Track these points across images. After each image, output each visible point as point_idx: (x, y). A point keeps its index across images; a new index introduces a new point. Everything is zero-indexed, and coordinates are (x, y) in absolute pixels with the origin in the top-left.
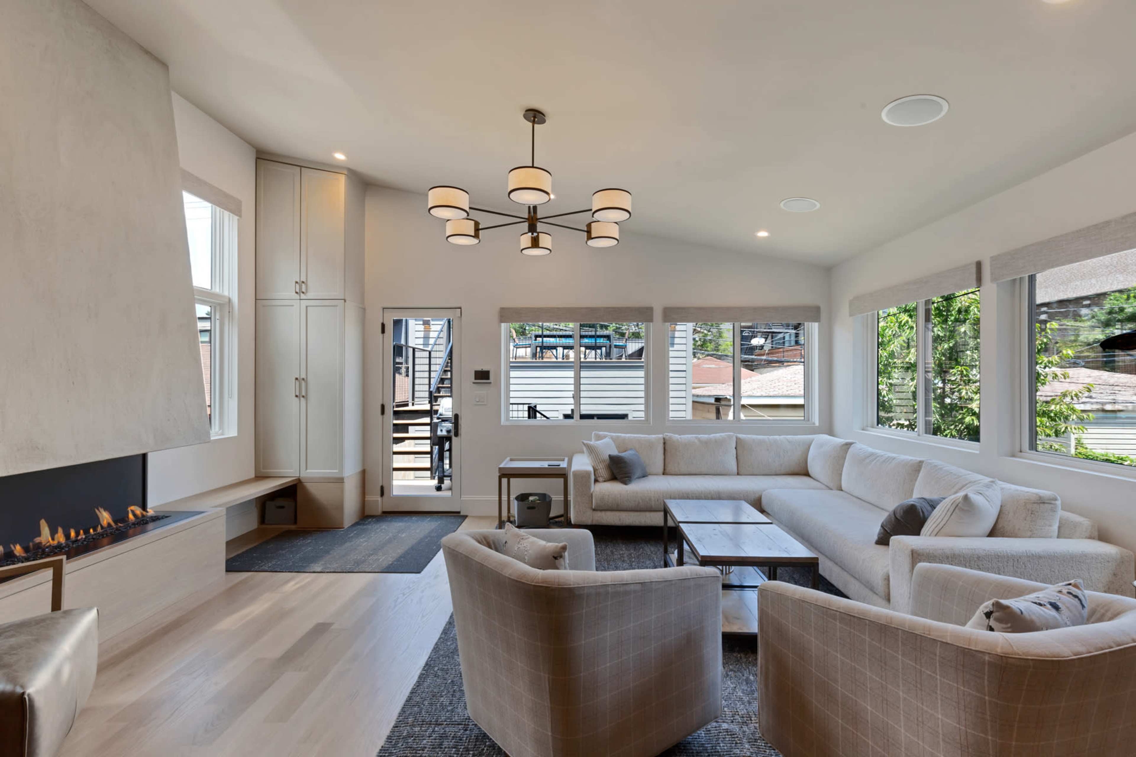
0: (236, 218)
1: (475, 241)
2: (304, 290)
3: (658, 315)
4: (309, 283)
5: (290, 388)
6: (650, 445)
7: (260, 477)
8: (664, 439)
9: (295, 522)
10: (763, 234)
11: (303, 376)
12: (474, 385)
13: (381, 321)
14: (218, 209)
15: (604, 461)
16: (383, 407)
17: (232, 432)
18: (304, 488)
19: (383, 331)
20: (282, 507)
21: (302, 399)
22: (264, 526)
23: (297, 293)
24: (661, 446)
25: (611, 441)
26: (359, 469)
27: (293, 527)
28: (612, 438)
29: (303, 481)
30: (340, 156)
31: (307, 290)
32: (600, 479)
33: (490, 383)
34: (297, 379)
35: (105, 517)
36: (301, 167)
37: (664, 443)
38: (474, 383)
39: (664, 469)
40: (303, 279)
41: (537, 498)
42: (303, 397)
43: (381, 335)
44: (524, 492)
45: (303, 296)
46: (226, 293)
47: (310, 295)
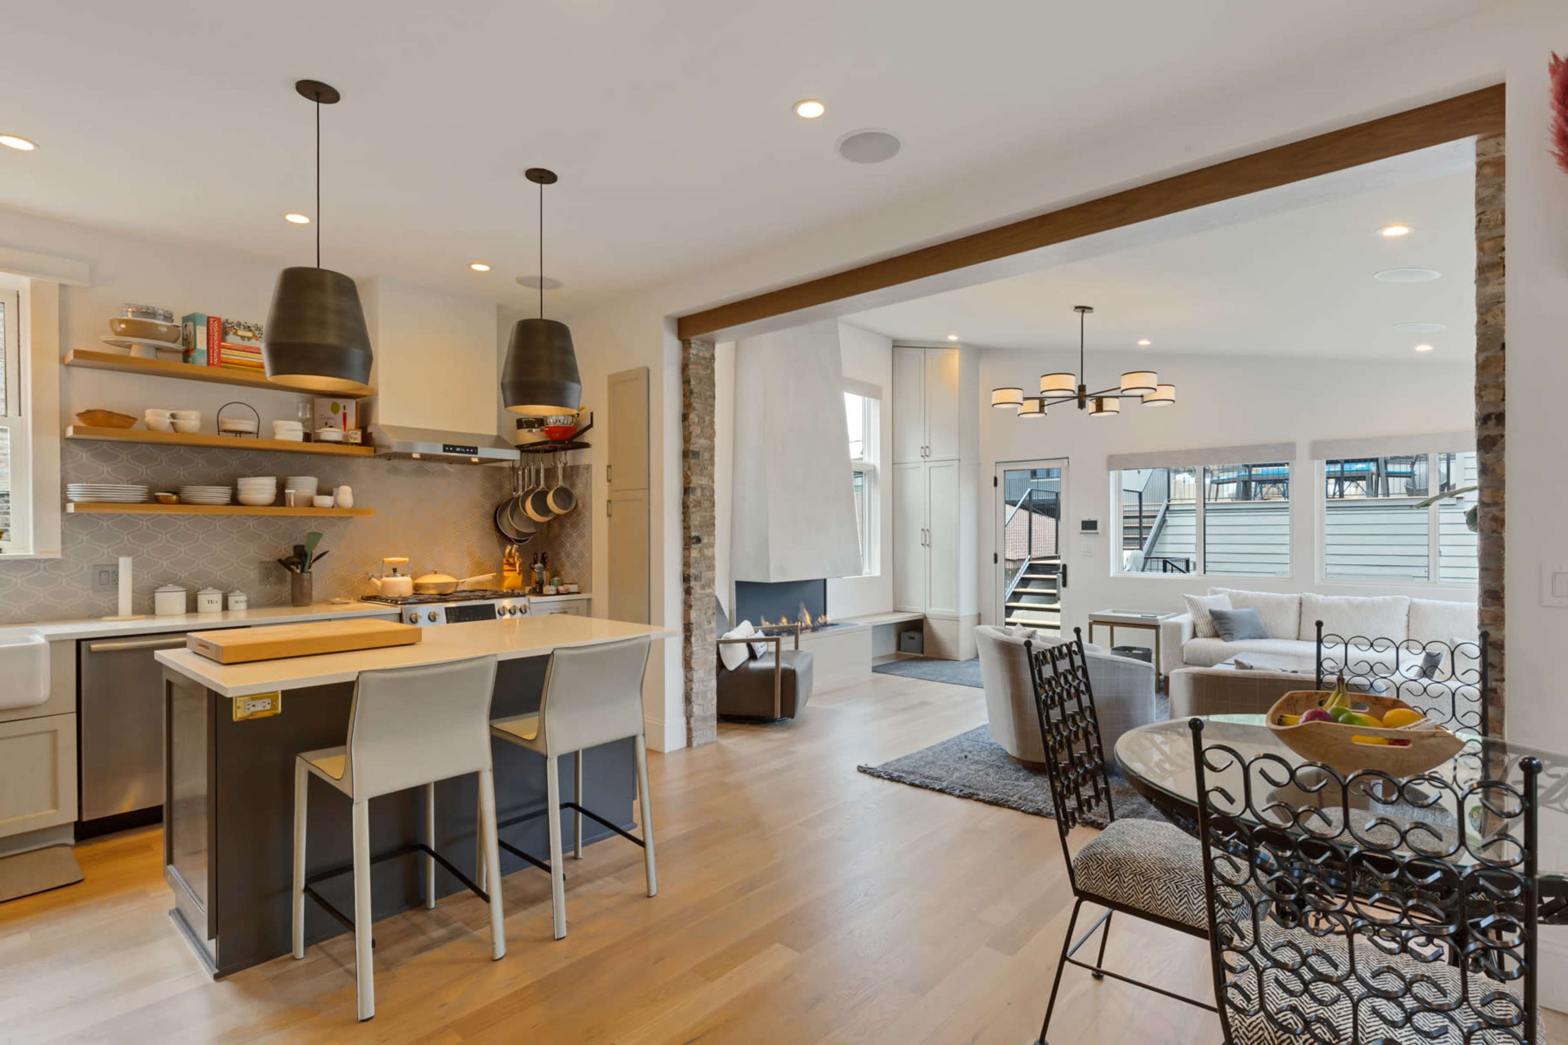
0: (878, 401)
1: (1042, 415)
2: (927, 454)
3: (1303, 451)
4: (932, 447)
5: (917, 538)
6: (1280, 605)
7: (896, 611)
8: (1301, 599)
9: (922, 652)
11: (928, 527)
12: (1082, 535)
13: (994, 475)
14: (866, 398)
15: (1204, 616)
16: (996, 556)
17: (877, 572)
18: (927, 622)
19: (996, 484)
20: (913, 638)
21: (927, 547)
22: (899, 652)
23: (922, 456)
24: (1296, 606)
25: (1227, 598)
26: (975, 612)
27: (921, 655)
28: (1231, 596)
29: (928, 616)
30: (953, 338)
31: (930, 452)
32: (1199, 634)
33: (1098, 533)
34: (923, 530)
35: (808, 619)
36: (925, 348)
37: (1301, 604)
38: (1081, 533)
39: (1299, 634)
40: (927, 445)
42: (928, 545)
43: (993, 488)
45: (927, 459)
46: (872, 462)
47: (932, 458)
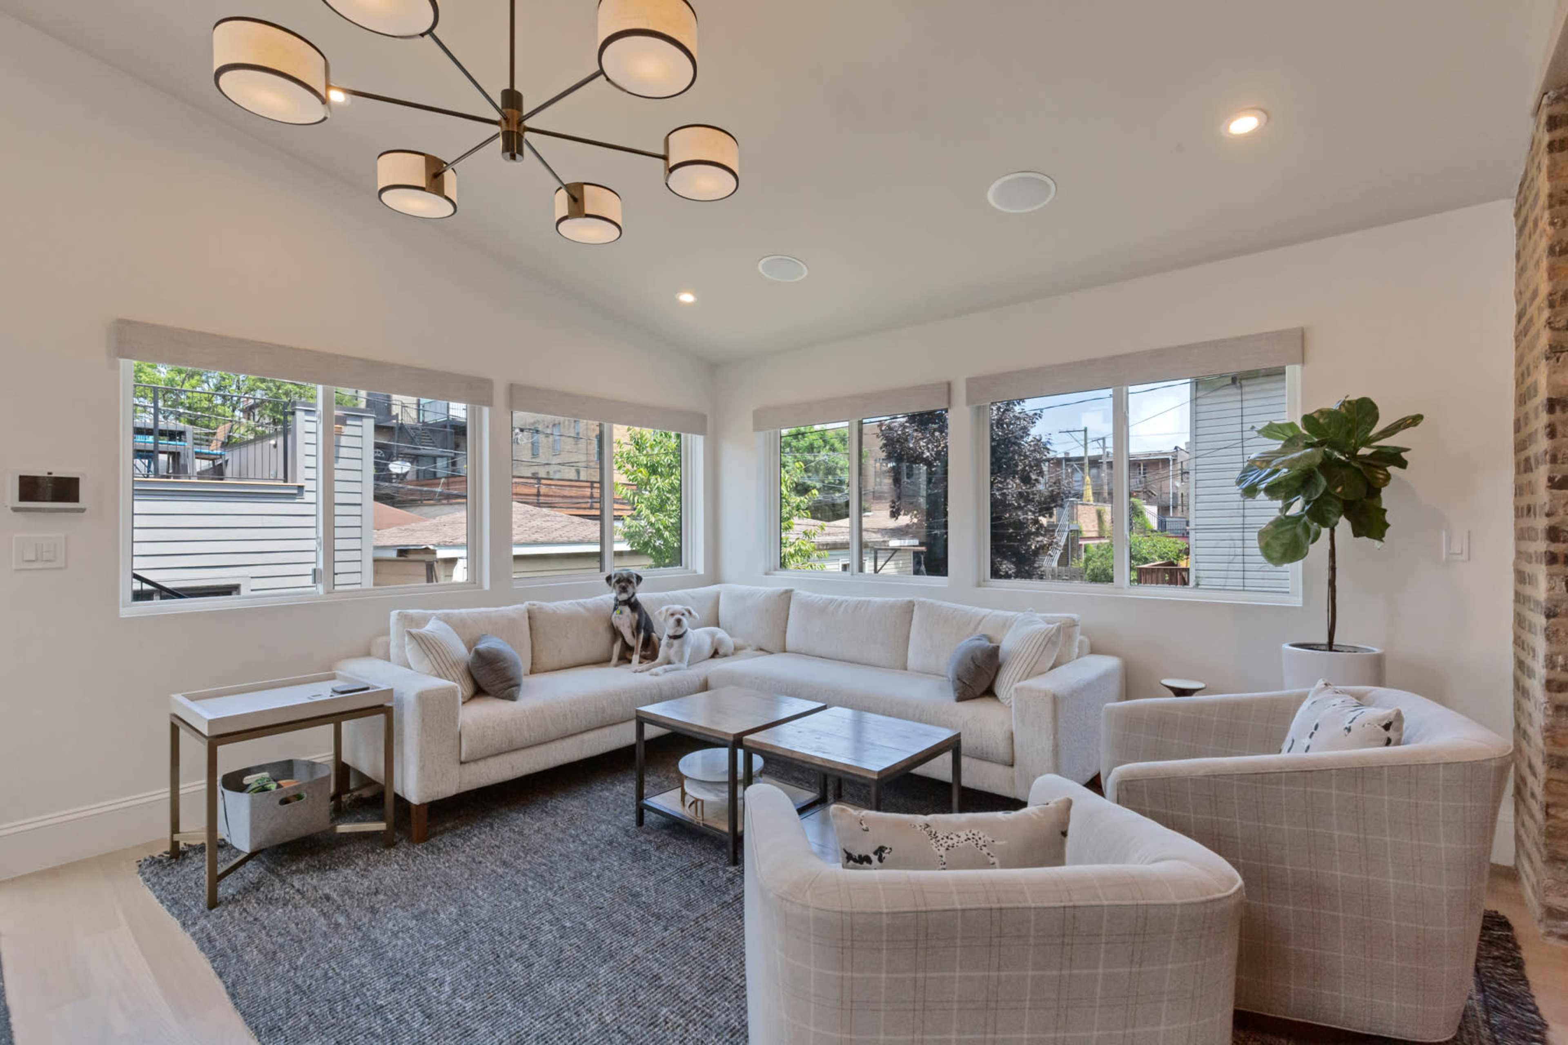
3: (500, 395)
6: (512, 623)
8: (529, 611)
10: (687, 298)
12: (18, 515)
24: (527, 624)
33: (82, 510)
37: (529, 618)
38: (15, 510)
39: (533, 665)
41: (266, 774)
44: (226, 773)
